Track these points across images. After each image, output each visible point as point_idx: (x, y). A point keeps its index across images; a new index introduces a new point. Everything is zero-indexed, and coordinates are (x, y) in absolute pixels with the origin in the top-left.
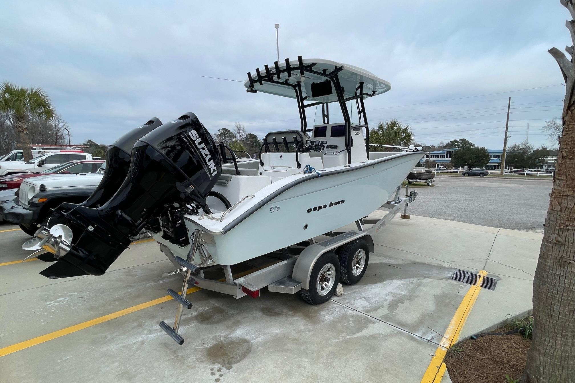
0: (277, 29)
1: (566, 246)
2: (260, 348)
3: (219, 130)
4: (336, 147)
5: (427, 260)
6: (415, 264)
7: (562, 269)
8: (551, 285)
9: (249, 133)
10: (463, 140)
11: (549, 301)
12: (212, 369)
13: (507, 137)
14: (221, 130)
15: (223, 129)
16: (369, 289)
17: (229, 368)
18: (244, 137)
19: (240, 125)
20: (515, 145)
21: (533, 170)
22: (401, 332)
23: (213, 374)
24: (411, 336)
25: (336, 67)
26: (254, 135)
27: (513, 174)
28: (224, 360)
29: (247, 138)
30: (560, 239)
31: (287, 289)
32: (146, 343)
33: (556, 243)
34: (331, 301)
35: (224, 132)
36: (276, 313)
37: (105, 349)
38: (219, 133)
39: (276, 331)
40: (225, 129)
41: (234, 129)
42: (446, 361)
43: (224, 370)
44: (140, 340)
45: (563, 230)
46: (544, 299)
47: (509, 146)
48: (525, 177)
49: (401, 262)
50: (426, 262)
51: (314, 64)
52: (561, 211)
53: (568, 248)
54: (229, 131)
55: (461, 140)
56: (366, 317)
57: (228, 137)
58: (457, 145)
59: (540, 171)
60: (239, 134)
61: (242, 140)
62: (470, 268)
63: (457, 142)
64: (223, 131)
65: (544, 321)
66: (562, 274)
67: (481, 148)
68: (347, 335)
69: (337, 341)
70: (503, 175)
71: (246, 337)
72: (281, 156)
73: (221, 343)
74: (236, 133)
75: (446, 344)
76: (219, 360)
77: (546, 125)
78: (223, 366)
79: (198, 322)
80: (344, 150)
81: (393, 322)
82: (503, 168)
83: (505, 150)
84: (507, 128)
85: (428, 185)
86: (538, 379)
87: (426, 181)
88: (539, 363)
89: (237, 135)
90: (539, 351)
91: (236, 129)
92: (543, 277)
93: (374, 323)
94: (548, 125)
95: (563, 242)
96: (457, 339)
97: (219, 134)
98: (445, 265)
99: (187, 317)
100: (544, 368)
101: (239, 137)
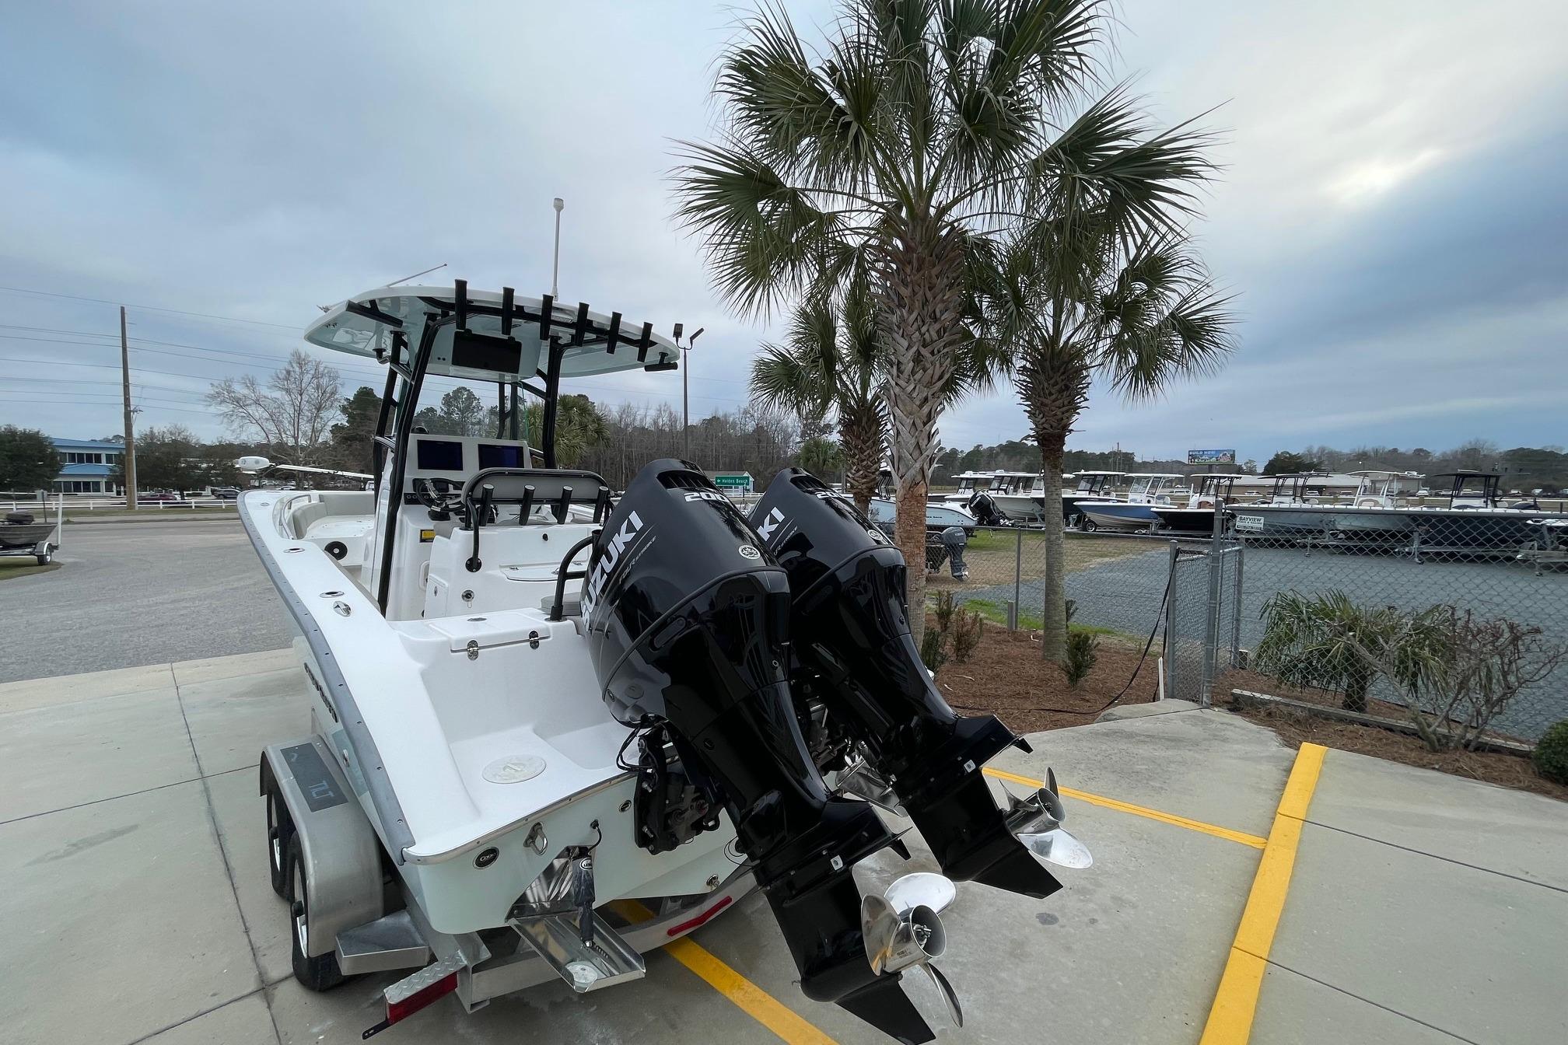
13: (130, 411)
20: (152, 432)
27: (161, 506)
37: (976, 1013)
48: (193, 512)
59: (199, 495)
70: (137, 509)
72: (545, 537)
77: (212, 392)
82: (131, 493)
85: (42, 561)
87: (29, 550)
94: (217, 393)
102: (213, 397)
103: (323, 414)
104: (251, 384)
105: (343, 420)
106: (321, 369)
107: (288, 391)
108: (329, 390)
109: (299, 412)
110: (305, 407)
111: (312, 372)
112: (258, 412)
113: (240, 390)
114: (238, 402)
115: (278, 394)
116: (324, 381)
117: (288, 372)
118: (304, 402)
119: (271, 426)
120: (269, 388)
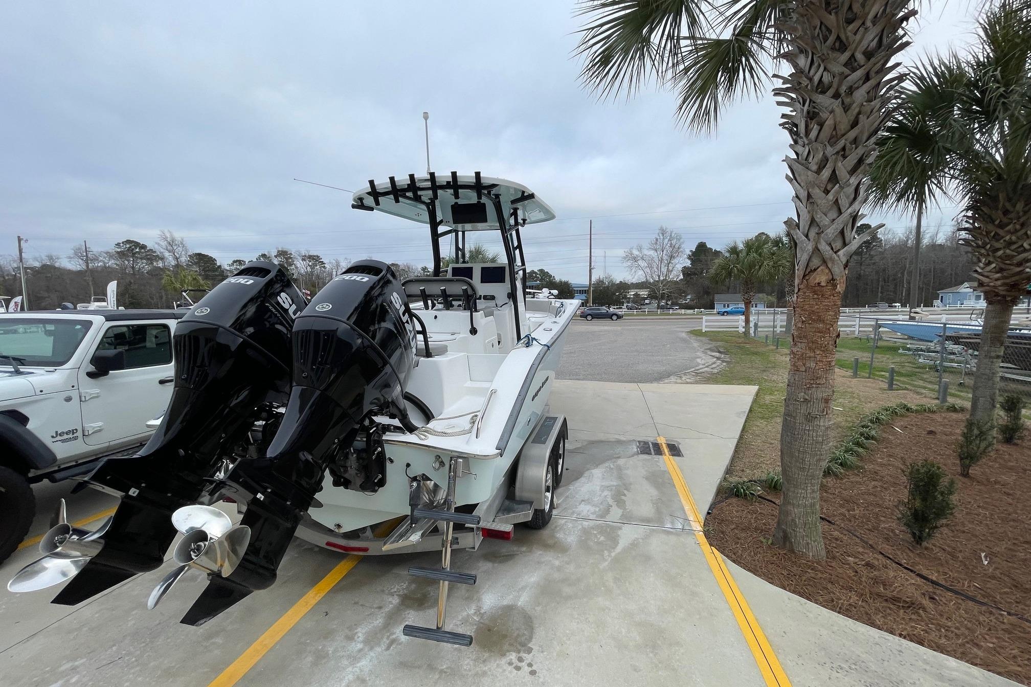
0: (426, 120)
1: (812, 403)
2: (538, 609)
3: (118, 244)
4: (493, 298)
5: (601, 437)
6: (592, 443)
7: (810, 424)
8: (802, 440)
9: (194, 252)
10: (541, 271)
11: (801, 456)
12: (510, 664)
13: (591, 268)
14: (122, 245)
15: (128, 242)
16: (578, 488)
17: (530, 651)
18: (184, 259)
19: (171, 235)
20: (600, 278)
21: (616, 307)
22: (653, 530)
23: (518, 668)
24: (665, 530)
25: (523, 192)
26: (207, 256)
28: (511, 645)
29: (191, 262)
30: (807, 397)
31: (521, 516)
32: (368, 679)
33: (803, 401)
34: (554, 518)
35: (130, 247)
36: (506, 556)
38: (119, 250)
39: (533, 579)
40: (133, 242)
41: (159, 244)
42: (711, 545)
43: (528, 658)
44: (351, 679)
45: (809, 388)
46: (797, 454)
47: (593, 279)
49: (579, 445)
50: (603, 439)
51: (494, 186)
52: (806, 371)
53: (813, 404)
54: (143, 247)
55: (539, 270)
56: (606, 524)
57: (141, 259)
58: (536, 277)
60: (171, 254)
61: (178, 266)
62: (649, 436)
63: (535, 273)
64: (128, 246)
65: (796, 476)
66: (811, 428)
67: (564, 282)
68: (610, 552)
69: (607, 563)
71: (505, 603)
72: (436, 317)
73: (482, 625)
74: (162, 250)
75: (698, 527)
76: (506, 647)
77: (625, 255)
78: (519, 653)
79: (414, 610)
80: (507, 303)
81: (636, 521)
83: (590, 284)
84: (591, 257)
86: (794, 530)
88: (794, 516)
89: (167, 254)
90: (793, 504)
91: (164, 244)
92: (794, 434)
93: (620, 528)
95: (809, 399)
96: (702, 518)
97: (118, 252)
98: (622, 438)
99: (387, 610)
100: (799, 519)
101: (171, 258)
102: (625, 258)
103: (674, 261)
104: (640, 249)
105: (688, 263)
106: (673, 235)
107: (656, 250)
108: (677, 246)
109: (661, 260)
110: (665, 257)
111: (669, 238)
112: (642, 263)
113: (636, 252)
114: (635, 259)
115: (652, 253)
116: (674, 242)
117: (657, 240)
118: (664, 255)
119: (648, 270)
120: (647, 250)
